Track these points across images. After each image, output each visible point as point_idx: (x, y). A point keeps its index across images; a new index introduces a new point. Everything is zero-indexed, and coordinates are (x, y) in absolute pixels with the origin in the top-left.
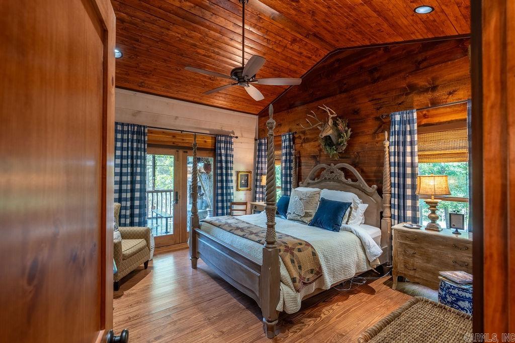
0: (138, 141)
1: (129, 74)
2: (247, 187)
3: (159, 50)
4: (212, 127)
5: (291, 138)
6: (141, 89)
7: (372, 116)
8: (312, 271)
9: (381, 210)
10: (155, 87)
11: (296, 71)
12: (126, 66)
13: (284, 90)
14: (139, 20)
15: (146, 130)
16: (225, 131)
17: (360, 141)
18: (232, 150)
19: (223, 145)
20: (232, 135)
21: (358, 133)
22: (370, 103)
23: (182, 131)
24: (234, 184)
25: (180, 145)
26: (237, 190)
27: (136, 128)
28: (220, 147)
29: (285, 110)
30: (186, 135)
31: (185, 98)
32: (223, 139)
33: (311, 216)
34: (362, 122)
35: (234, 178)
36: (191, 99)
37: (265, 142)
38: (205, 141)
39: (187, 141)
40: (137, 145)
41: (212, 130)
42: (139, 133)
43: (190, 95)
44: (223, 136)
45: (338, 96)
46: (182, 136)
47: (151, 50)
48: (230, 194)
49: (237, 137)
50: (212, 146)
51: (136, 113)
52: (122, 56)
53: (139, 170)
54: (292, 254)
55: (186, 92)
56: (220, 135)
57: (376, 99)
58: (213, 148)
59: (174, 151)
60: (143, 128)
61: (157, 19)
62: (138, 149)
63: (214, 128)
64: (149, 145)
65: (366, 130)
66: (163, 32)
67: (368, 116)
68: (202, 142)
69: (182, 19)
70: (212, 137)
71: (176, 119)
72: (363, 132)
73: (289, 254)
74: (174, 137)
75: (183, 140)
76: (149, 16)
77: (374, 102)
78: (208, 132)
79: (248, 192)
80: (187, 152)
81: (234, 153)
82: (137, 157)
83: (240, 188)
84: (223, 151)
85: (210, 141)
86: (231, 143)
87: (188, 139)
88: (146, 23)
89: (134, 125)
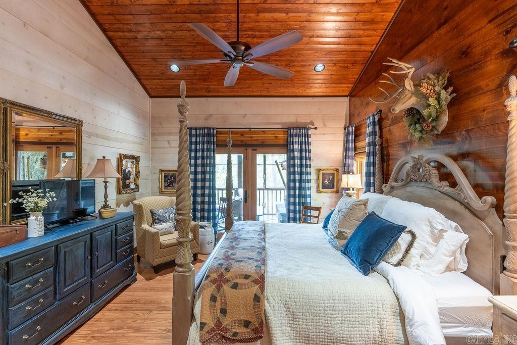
0: (208, 143)
1: (194, 84)
2: (333, 188)
3: (201, 53)
4: (284, 120)
5: (376, 120)
6: (210, 94)
7: (497, 51)
8: (247, 324)
9: (503, 253)
10: (220, 90)
11: (373, 20)
12: (188, 77)
13: (370, 54)
14: (171, 32)
15: (215, 132)
16: (302, 122)
17: (471, 109)
18: (309, 144)
19: (296, 139)
20: (310, 126)
21: (469, 93)
22: (491, 26)
23: (250, 128)
24: (313, 185)
25: (249, 143)
26: (318, 191)
27: (206, 130)
28: (293, 142)
29: (373, 81)
30: (255, 132)
31: (252, 94)
32: (297, 132)
33: (345, 238)
34: (475, 69)
35: (313, 177)
36: (259, 94)
37: (352, 130)
38: (276, 137)
39: (255, 138)
40: (207, 146)
41: (285, 123)
42: (209, 135)
43: (254, 89)
44: (296, 128)
45: (436, 34)
46: (251, 133)
47: (196, 55)
48: (305, 196)
49: (316, 128)
50: (284, 141)
51: (209, 117)
52: (180, 70)
53: (208, 169)
54: (219, 288)
55: (249, 88)
56: (293, 128)
57: (504, 12)
58: (285, 143)
59: (243, 149)
60: (212, 130)
61: (182, 24)
62: (208, 150)
63: (287, 121)
64: (218, 146)
65: (482, 83)
66: (193, 35)
67: (486, 54)
68: (273, 138)
69: (199, 15)
70: (284, 131)
71: (244, 117)
72: (476, 90)
73: (214, 286)
74: (242, 135)
75: (251, 137)
76: (174, 25)
77: (499, 20)
78: (280, 126)
79: (334, 194)
80: (256, 150)
81: (311, 147)
82: (207, 157)
83: (321, 190)
84: (296, 146)
85: (281, 136)
86: (308, 136)
87: (255, 136)
88: (176, 32)
89: (205, 128)
